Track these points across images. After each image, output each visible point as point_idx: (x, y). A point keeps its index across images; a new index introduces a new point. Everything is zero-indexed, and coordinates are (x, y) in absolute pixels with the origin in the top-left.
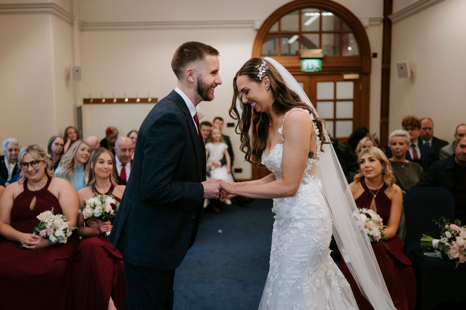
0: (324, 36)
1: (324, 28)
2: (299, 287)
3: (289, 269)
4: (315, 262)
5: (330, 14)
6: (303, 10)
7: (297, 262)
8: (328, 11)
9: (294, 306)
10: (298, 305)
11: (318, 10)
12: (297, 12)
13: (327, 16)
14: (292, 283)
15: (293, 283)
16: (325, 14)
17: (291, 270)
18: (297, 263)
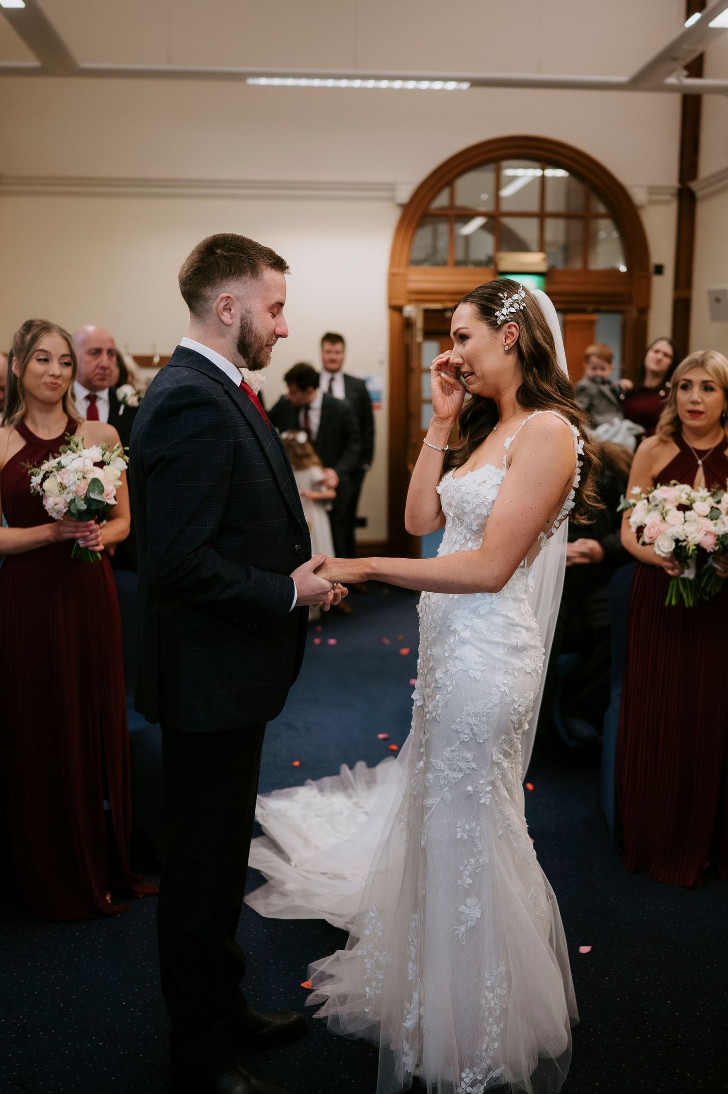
0: (550, 223)
1: (550, 207)
2: (470, 788)
3: (449, 749)
4: (503, 737)
5: (561, 173)
6: (505, 163)
7: (465, 734)
8: (557, 165)
9: (459, 829)
10: (467, 827)
11: (537, 164)
12: (492, 166)
13: (555, 179)
14: (455, 779)
15: (457, 778)
16: (550, 173)
17: (453, 751)
18: (465, 736)
